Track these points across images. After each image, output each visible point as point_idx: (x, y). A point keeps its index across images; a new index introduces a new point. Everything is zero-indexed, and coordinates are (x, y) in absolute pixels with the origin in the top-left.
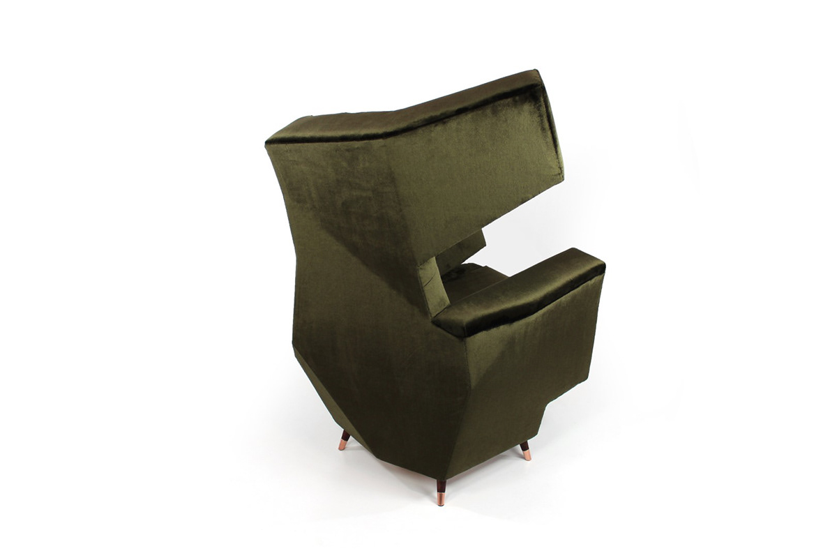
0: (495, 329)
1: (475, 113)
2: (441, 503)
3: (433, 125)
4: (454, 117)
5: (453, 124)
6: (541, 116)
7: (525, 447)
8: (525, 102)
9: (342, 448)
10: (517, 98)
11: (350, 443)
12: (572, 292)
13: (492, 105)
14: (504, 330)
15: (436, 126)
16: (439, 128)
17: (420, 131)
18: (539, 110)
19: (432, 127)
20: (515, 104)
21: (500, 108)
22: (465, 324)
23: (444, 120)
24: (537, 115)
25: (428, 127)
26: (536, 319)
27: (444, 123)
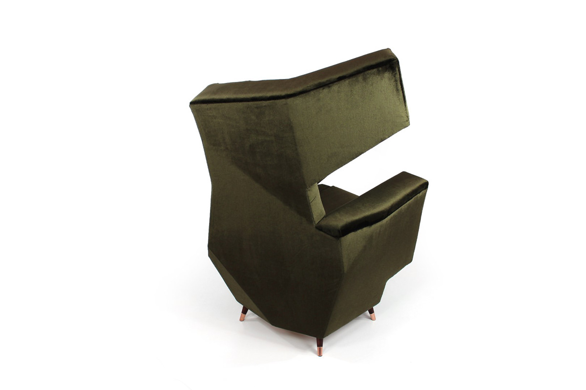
0: (360, 230)
1: (351, 80)
2: (320, 354)
3: (322, 88)
4: (336, 83)
5: (335, 87)
6: (396, 81)
7: (371, 311)
8: (386, 71)
9: (242, 320)
10: (380, 69)
11: (248, 316)
12: (408, 202)
13: (362, 74)
14: (366, 231)
15: (323, 89)
16: (326, 90)
17: (312, 93)
18: (395, 77)
19: (321, 90)
20: (379, 73)
21: (368, 76)
22: (340, 228)
23: (330, 85)
24: (393, 80)
25: (318, 90)
26: (387, 221)
27: (329, 87)
